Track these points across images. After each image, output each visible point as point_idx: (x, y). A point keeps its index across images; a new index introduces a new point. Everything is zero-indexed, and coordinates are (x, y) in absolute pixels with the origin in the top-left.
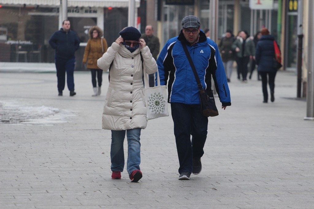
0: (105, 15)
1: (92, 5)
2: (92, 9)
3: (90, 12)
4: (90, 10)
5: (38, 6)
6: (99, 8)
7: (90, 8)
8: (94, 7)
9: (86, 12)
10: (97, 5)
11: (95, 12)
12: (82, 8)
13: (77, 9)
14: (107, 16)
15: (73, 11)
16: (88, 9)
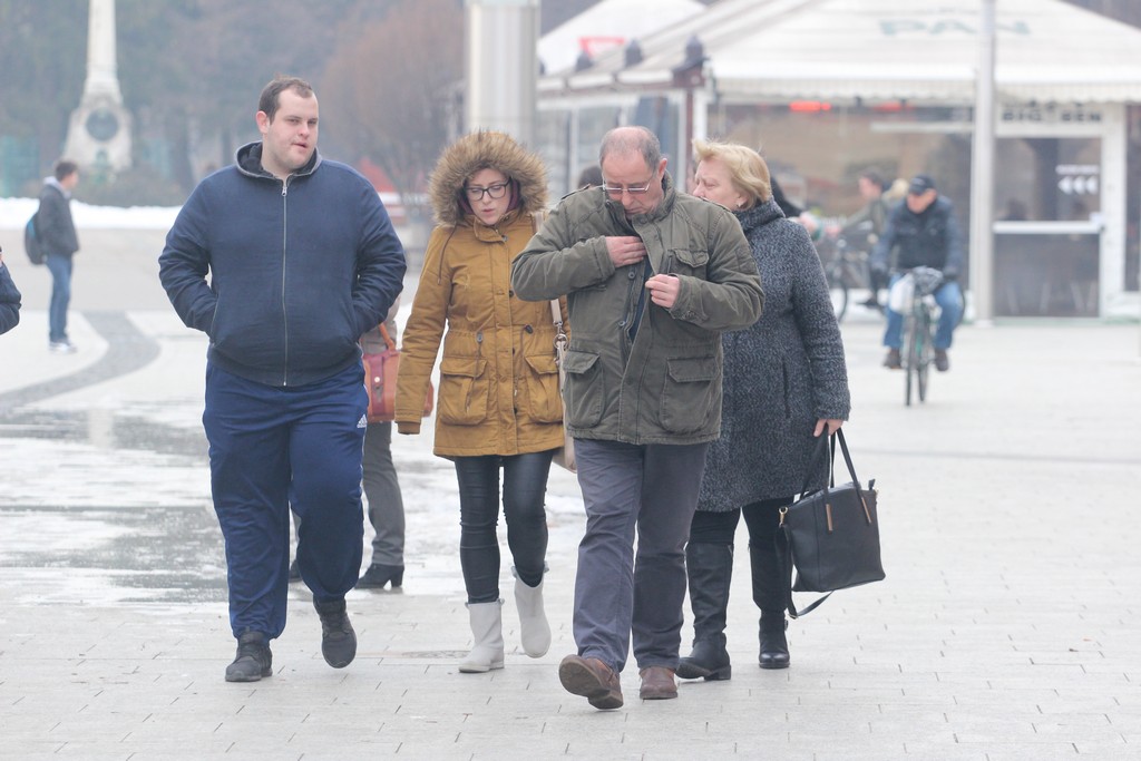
0: (1129, 129)
1: (1082, 96)
2: (1087, 111)
3: (1080, 117)
4: (1077, 113)
5: (903, 101)
6: (1110, 104)
7: (1079, 105)
8: (1092, 103)
9: (1066, 117)
10: (1101, 95)
11: (1096, 118)
12: (1051, 106)
13: (1033, 110)
14: (1136, 133)
15: (1021, 117)
16: (1073, 109)
